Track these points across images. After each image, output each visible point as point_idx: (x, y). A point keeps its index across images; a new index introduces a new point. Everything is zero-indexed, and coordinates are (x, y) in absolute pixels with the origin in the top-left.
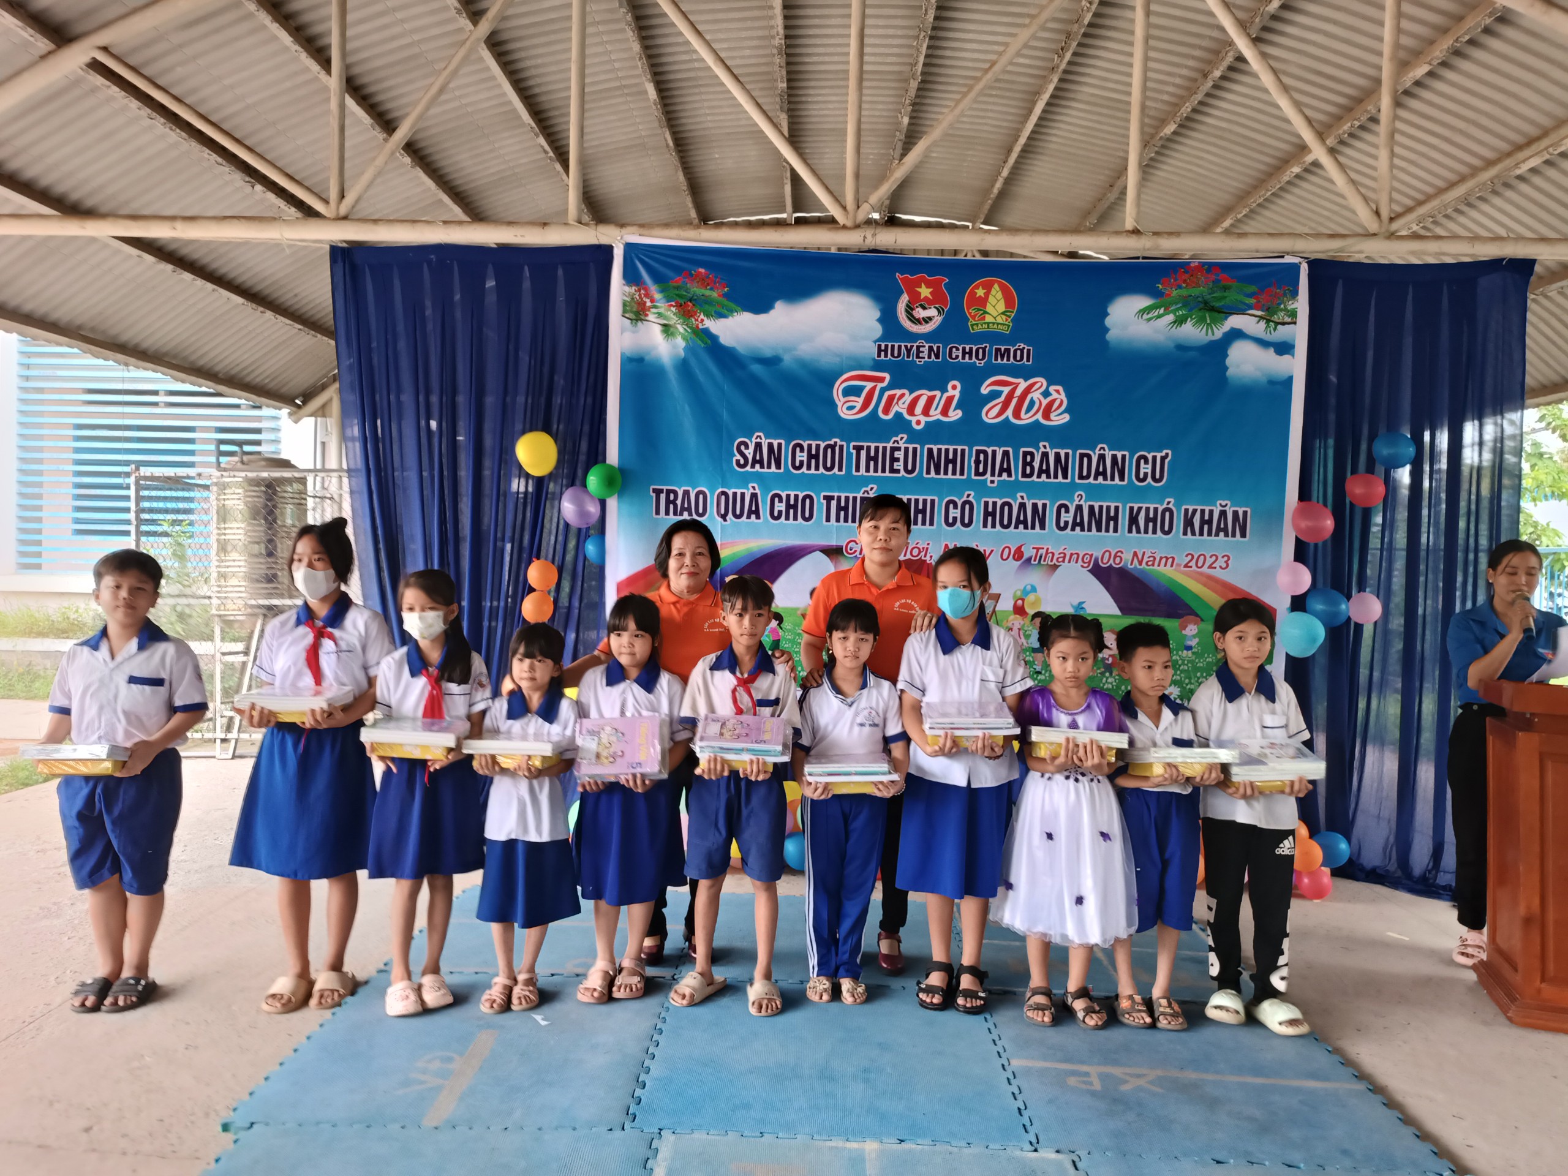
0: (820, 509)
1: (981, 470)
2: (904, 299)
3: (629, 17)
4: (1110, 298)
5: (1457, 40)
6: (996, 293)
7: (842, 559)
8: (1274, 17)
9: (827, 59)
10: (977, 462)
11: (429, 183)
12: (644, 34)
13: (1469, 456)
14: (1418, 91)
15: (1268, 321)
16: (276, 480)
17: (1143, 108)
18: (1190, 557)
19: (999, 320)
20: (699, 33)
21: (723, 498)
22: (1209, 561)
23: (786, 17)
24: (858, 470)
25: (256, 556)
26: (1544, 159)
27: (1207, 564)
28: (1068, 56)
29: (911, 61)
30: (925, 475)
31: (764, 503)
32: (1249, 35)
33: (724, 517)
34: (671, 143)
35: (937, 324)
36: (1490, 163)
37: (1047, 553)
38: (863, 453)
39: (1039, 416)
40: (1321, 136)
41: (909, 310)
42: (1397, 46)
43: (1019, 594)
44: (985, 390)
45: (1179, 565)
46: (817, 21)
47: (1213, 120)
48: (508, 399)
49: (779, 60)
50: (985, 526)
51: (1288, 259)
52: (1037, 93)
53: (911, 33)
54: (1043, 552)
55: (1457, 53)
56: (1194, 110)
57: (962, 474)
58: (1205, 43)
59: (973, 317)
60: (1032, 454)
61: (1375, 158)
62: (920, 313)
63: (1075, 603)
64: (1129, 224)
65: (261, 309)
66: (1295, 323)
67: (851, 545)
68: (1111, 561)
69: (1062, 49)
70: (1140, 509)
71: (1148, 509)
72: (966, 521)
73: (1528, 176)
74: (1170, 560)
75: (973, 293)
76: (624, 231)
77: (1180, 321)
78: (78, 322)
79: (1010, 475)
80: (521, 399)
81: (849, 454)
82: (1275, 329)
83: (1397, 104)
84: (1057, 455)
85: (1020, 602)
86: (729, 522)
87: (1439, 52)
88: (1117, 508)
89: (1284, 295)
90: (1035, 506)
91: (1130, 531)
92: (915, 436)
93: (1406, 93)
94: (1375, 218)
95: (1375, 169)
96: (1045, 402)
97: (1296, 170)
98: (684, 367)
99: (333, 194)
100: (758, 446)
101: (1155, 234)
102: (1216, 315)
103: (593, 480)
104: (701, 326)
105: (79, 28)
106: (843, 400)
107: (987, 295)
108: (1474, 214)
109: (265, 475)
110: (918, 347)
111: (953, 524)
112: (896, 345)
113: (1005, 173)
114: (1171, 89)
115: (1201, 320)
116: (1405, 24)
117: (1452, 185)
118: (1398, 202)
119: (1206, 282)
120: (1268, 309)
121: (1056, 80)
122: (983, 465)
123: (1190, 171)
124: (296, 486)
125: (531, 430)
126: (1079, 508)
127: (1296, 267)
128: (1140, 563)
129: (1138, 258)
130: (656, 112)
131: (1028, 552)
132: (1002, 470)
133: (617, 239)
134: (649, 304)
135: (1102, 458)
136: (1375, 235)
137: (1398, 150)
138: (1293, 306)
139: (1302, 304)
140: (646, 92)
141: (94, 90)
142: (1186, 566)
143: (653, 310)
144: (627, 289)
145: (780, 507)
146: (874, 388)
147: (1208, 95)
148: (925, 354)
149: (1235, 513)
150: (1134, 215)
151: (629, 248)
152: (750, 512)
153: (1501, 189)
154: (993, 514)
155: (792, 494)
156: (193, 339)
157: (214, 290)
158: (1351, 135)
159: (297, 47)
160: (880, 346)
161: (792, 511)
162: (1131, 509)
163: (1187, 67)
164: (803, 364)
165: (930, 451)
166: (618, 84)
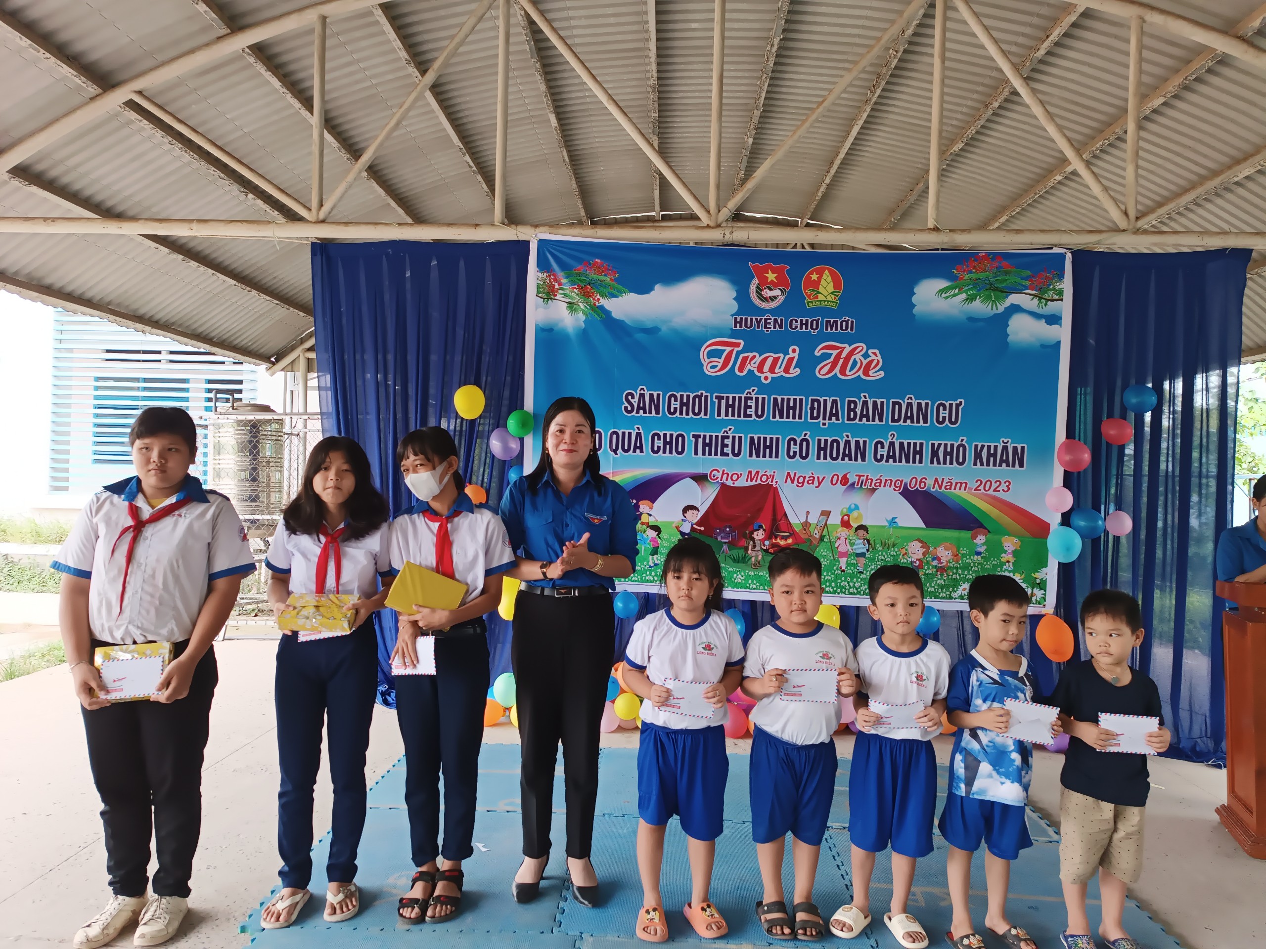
0: (690, 445)
1: (815, 415)
2: (756, 281)
3: (538, 65)
4: (915, 281)
5: (1186, 79)
6: (827, 277)
7: (706, 484)
8: (1041, 61)
9: (689, 95)
10: (812, 409)
11: (381, 191)
12: (549, 77)
13: (1199, 400)
14: (1156, 117)
15: (1040, 298)
16: (260, 421)
17: (940, 132)
18: (979, 482)
19: (829, 298)
20: (594, 77)
21: (615, 436)
22: (994, 486)
23: (658, 64)
24: (719, 415)
25: (243, 480)
26: (1257, 169)
27: (993, 488)
28: (878, 91)
29: (755, 96)
30: (771, 419)
31: (647, 440)
32: (1022, 76)
33: (615, 451)
34: (567, 159)
35: (781, 301)
36: (1215, 174)
37: (867, 479)
38: (723, 402)
39: (860, 373)
40: (1078, 152)
41: (759, 291)
42: (1139, 83)
43: (845, 511)
44: (817, 353)
45: (970, 489)
46: (682, 67)
47: (994, 138)
48: (448, 357)
49: (653, 96)
50: (818, 458)
51: (1056, 250)
52: (853, 120)
53: (755, 75)
54: (864, 478)
55: (1186, 88)
56: (977, 132)
57: (800, 418)
58: (987, 81)
59: (809, 296)
60: (855, 403)
61: (1124, 169)
62: (767, 293)
63: (890, 518)
64: (931, 224)
65: (248, 289)
66: (1062, 300)
67: (714, 473)
68: (918, 486)
69: (874, 86)
70: (940, 445)
71: (946, 445)
72: (804, 454)
73: (1244, 182)
74: (964, 485)
75: (809, 278)
76: (538, 230)
77: (971, 299)
78: (108, 299)
79: (838, 419)
80: (458, 358)
81: (713, 403)
82: (1046, 305)
83: (1140, 127)
84: (875, 403)
85: (846, 518)
86: (619, 455)
87: (1172, 87)
88: (921, 444)
89: (1053, 278)
90: (857, 442)
91: (932, 462)
92: (763, 389)
93: (1146, 118)
94: (1125, 217)
95: (1124, 178)
96: (865, 362)
97: (1059, 178)
98: (584, 334)
99: (314, 204)
100: (642, 396)
101: (951, 231)
102: (999, 293)
103: (512, 422)
104: (597, 304)
105: (121, 77)
106: (708, 361)
107: (820, 279)
108: (1200, 211)
109: (251, 417)
110: (766, 320)
111: (793, 457)
112: (749, 318)
113: (828, 181)
114: (959, 116)
115: (988, 298)
116: (1146, 67)
117: (1185, 191)
118: (1141, 203)
119: (992, 267)
120: (1040, 289)
121: (868, 110)
122: (816, 411)
123: (974, 178)
124: (275, 426)
125: (465, 384)
126: (892, 444)
127: (1062, 256)
128: (940, 487)
129: (938, 250)
130: (556, 136)
131: (852, 478)
132: (831, 415)
133: (533, 236)
134: (557, 287)
135: (910, 405)
136: (1124, 230)
137: (1141, 163)
138: (1060, 287)
139: (1067, 285)
140: (549, 121)
141: (130, 122)
142: (976, 489)
143: (560, 292)
144: (540, 275)
145: (659, 443)
146: (732, 351)
147: (988, 120)
148: (772, 326)
149: (1015, 448)
150: (935, 217)
151: (542, 243)
152: (636, 448)
153: (1223, 193)
154: (825, 449)
155: (668, 433)
156: (195, 312)
157: (213, 274)
158: (1102, 151)
159: (285, 90)
160: (736, 319)
161: (668, 447)
162: (933, 445)
163: (972, 99)
164: (675, 332)
165: (775, 400)
166: (527, 115)
